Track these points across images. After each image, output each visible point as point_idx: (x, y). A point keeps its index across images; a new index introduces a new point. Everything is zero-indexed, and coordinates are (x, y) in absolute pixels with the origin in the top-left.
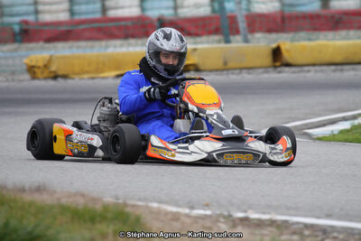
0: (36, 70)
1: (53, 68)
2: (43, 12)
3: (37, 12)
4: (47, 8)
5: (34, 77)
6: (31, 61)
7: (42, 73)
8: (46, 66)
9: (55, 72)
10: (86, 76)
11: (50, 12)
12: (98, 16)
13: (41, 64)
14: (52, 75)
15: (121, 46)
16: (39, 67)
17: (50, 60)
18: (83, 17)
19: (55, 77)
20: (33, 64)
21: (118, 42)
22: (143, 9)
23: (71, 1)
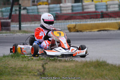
0: (71, 29)
1: (77, 28)
2: (64, 10)
3: (61, 10)
4: (65, 9)
5: (70, 31)
6: (69, 26)
7: (73, 30)
8: (74, 28)
9: (77, 30)
10: (88, 31)
11: (66, 10)
13: (72, 27)
14: (76, 30)
15: (90, 21)
16: (72, 28)
17: (76, 26)
19: (78, 31)
20: (70, 27)
22: (96, 9)
23: (72, 6)
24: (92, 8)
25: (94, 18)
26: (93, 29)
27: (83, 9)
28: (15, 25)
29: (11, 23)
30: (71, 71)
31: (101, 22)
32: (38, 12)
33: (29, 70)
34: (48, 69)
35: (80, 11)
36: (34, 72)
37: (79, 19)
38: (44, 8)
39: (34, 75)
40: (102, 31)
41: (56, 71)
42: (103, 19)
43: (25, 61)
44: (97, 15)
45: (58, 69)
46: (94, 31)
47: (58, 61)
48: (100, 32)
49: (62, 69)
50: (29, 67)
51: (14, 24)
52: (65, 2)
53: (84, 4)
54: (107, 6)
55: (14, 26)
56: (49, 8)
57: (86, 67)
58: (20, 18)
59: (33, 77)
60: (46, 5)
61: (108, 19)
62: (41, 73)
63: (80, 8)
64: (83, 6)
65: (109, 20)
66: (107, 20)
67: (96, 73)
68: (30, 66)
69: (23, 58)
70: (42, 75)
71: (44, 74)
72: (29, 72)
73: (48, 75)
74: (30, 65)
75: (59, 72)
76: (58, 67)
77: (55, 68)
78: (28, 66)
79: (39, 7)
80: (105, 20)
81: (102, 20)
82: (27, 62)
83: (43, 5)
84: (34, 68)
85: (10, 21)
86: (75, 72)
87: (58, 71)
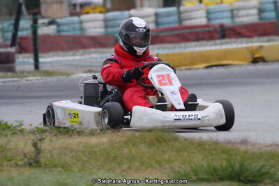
12: (176, 25)
15: (196, 46)
18: (166, 26)
21: (192, 44)
22: (209, 19)
23: (157, 15)
24: (200, 18)
25: (203, 39)
26: (195, 64)
27: (180, 21)
28: (26, 60)
29: (17, 55)
30: (98, 153)
31: (218, 47)
32: (82, 29)
33: (8, 155)
34: (50, 151)
35: (172, 26)
36: (19, 159)
37: (171, 42)
38: (95, 20)
39: (17, 165)
40: (214, 68)
41: (66, 155)
42: (223, 41)
43: (6, 136)
44: (210, 32)
45: (71, 151)
46: (197, 69)
47: (76, 135)
48: (210, 70)
49: (80, 152)
50: (10, 149)
51: (24, 58)
52: (142, 6)
53: (182, 8)
54: (232, 11)
55: (24, 61)
56: (106, 21)
57: (131, 145)
58: (35, 45)
59: (12, 169)
60: (101, 12)
61: (233, 40)
62: (31, 161)
63: (175, 18)
64: (179, 13)
65: (235, 42)
66: (231, 43)
67: (149, 158)
68: (14, 147)
69: (4, 130)
70: (34, 164)
71: (37, 162)
72: (8, 159)
73: (46, 164)
74: (12, 145)
75: (73, 157)
76: (73, 146)
77: (65, 149)
78: (8, 146)
79: (84, 17)
80: (227, 43)
81: (222, 44)
82: (9, 138)
83: (94, 13)
84: (20, 150)
85: (12, 50)
86: (106, 155)
87: (71, 155)
